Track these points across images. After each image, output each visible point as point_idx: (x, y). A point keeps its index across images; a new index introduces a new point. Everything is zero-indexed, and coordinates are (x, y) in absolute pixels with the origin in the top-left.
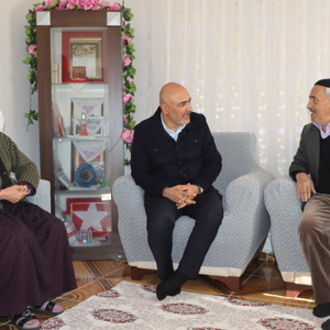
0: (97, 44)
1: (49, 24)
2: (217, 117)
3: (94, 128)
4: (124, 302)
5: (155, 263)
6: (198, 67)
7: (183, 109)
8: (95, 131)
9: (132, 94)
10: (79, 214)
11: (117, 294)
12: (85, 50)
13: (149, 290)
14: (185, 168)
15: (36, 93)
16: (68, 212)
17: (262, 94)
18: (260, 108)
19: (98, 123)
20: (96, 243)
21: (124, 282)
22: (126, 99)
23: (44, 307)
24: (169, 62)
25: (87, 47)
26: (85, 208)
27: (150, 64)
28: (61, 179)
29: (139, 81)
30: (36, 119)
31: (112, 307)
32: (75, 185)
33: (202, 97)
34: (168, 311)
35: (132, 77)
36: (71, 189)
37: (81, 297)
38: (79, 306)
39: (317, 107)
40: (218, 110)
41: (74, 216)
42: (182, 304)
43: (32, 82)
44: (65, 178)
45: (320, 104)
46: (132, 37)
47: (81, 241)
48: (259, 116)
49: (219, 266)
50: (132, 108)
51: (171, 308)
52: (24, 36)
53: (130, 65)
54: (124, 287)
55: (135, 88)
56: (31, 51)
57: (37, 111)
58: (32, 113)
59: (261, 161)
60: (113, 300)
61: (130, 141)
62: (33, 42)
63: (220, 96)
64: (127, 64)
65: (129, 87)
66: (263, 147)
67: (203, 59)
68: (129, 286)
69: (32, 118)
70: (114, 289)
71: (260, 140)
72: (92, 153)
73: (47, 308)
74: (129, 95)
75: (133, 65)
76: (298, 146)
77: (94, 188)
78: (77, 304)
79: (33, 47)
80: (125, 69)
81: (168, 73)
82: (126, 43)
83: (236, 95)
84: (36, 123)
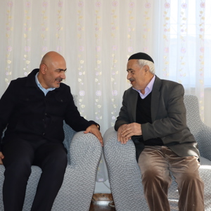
6: (25, 36)
7: (57, 75)
17: (82, 62)
18: (80, 74)
33: (28, 62)
39: (135, 76)
66: (83, 106)
67: (30, 29)
76: (121, 106)
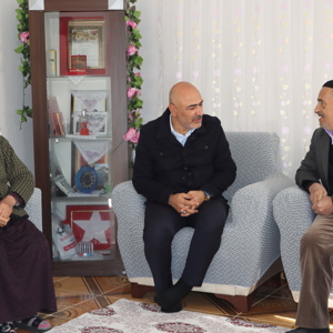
0: (100, 29)
1: (43, 8)
2: (235, 113)
3: (97, 125)
4: (117, 320)
5: (152, 279)
6: (214, 55)
8: (97, 129)
9: (139, 87)
10: (81, 223)
11: (112, 312)
12: (87, 35)
13: (148, 308)
14: (189, 174)
15: (29, 86)
16: (68, 221)
17: (285, 87)
18: (283, 104)
19: (102, 119)
20: (98, 256)
21: (123, 300)
22: (131, 94)
23: (31, 323)
24: (181, 49)
25: (89, 31)
26: (87, 217)
27: (161, 51)
28: (59, 184)
29: (146, 72)
30: (29, 115)
31: (104, 325)
32: (75, 191)
33: (218, 90)
34: (163, 329)
35: (139, 68)
36: (70, 195)
37: (73, 314)
38: (69, 323)
40: (236, 105)
41: (75, 226)
42: (179, 323)
43: (25, 74)
44: (64, 183)
45: (328, 107)
46: (137, 21)
47: (80, 254)
48: (282, 112)
49: (225, 283)
50: (139, 104)
51: (167, 327)
52: (15, 23)
53: (136, 54)
54: (121, 305)
55: (141, 80)
56: (23, 39)
57: (31, 108)
58: (26, 109)
59: (285, 165)
60: (106, 318)
61: (136, 141)
62: (26, 29)
63: (239, 89)
64: (132, 54)
65: (134, 80)
66: (286, 148)
67: (220, 46)
68: (127, 304)
69: (25, 114)
70: (111, 307)
71: (283, 141)
72: (96, 154)
73: (33, 324)
74: (134, 89)
75: (140, 54)
77: (96, 194)
78: (67, 321)
79: (25, 35)
80: (130, 58)
81: (180, 63)
82: (131, 29)
83: (257, 88)
84: (30, 120)
